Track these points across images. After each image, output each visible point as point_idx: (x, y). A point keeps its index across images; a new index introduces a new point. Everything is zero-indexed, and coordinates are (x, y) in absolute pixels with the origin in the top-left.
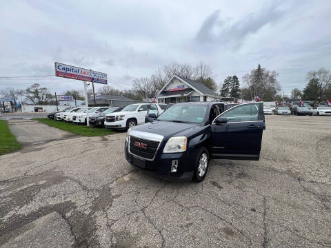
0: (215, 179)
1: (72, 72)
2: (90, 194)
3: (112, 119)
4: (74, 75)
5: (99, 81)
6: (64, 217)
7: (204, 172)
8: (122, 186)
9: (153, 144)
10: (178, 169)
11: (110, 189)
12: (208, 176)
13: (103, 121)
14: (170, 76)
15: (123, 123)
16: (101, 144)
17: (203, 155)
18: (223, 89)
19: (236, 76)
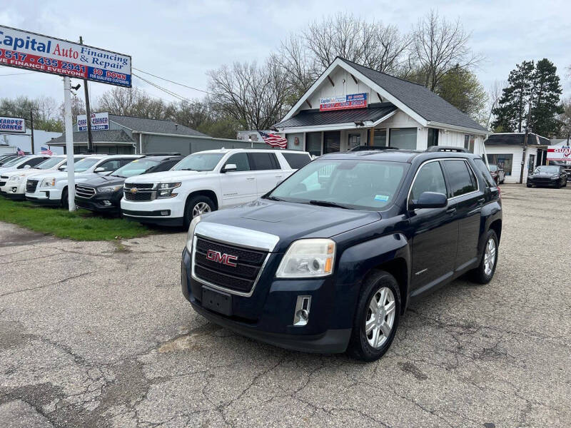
0: (413, 359)
1: (30, 51)
2: (95, 373)
3: (144, 193)
4: (36, 59)
5: (106, 77)
6: (40, 411)
7: (384, 339)
8: (172, 361)
9: (251, 256)
10: (310, 319)
11: (141, 365)
12: (396, 348)
13: (116, 197)
14: (326, 60)
15: (175, 206)
16: (112, 262)
17: (384, 292)
18: (504, 105)
19: (550, 60)
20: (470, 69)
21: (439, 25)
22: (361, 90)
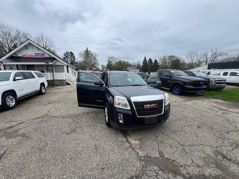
19: (72, 52)
21: (44, 37)
22: (41, 52)
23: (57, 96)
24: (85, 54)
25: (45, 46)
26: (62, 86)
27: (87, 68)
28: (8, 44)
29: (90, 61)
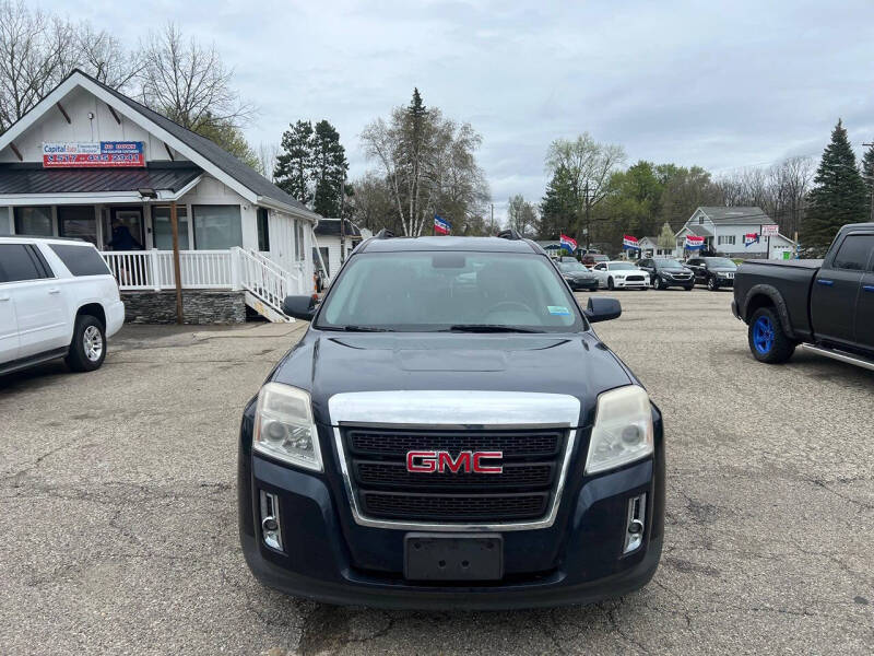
9: (530, 443)
18: (280, 180)
19: (332, 124)
20: (237, 122)
21: (184, 48)
22: (131, 136)
23: (145, 385)
24: (405, 131)
25: (182, 101)
26: (219, 327)
27: (407, 221)
28: (17, 99)
29: (433, 177)
